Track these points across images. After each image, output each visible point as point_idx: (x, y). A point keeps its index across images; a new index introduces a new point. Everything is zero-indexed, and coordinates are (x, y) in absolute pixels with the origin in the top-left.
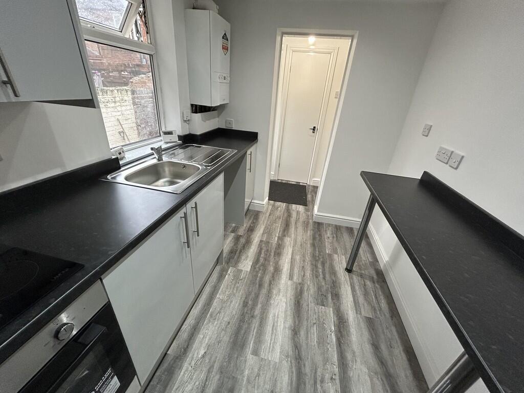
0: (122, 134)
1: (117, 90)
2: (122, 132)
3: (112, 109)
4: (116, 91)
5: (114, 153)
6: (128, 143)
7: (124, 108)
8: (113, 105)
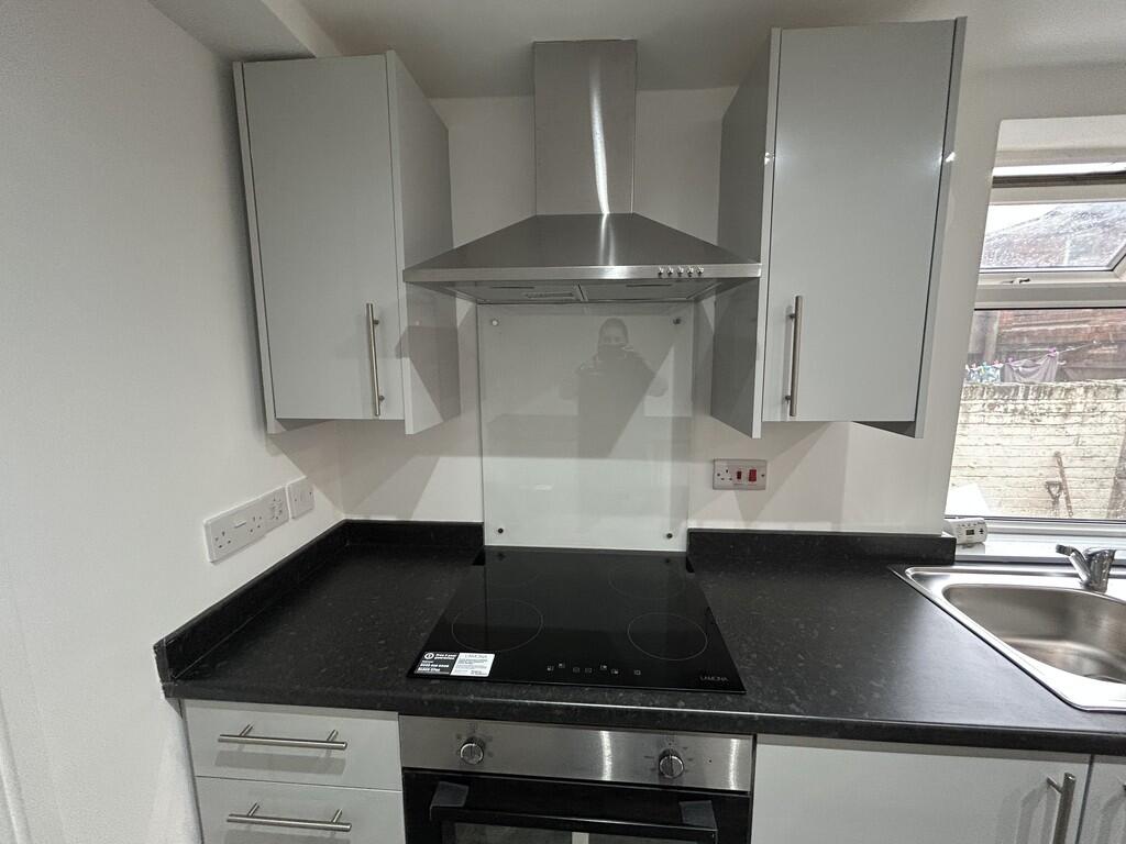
0: (1054, 490)
1: (1087, 389)
2: (1060, 484)
3: (1052, 430)
4: (1081, 391)
5: (955, 527)
6: (1064, 515)
7: (1085, 430)
8: (1058, 420)
